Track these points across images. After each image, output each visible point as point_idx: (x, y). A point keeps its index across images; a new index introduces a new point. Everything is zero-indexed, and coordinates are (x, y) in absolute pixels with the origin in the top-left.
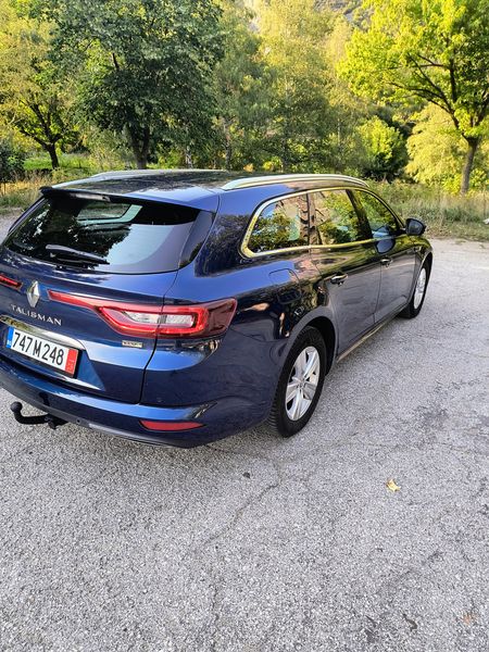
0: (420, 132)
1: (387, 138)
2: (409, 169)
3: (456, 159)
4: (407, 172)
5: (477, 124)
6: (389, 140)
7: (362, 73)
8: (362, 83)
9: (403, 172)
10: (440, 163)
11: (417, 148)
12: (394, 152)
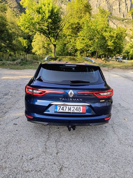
0: (34, 41)
1: (25, 42)
2: (33, 51)
3: (45, 49)
4: (33, 52)
5: (55, 41)
6: (26, 43)
7: (26, 25)
8: (27, 28)
9: (32, 52)
10: (41, 50)
11: (34, 45)
12: (28, 46)
